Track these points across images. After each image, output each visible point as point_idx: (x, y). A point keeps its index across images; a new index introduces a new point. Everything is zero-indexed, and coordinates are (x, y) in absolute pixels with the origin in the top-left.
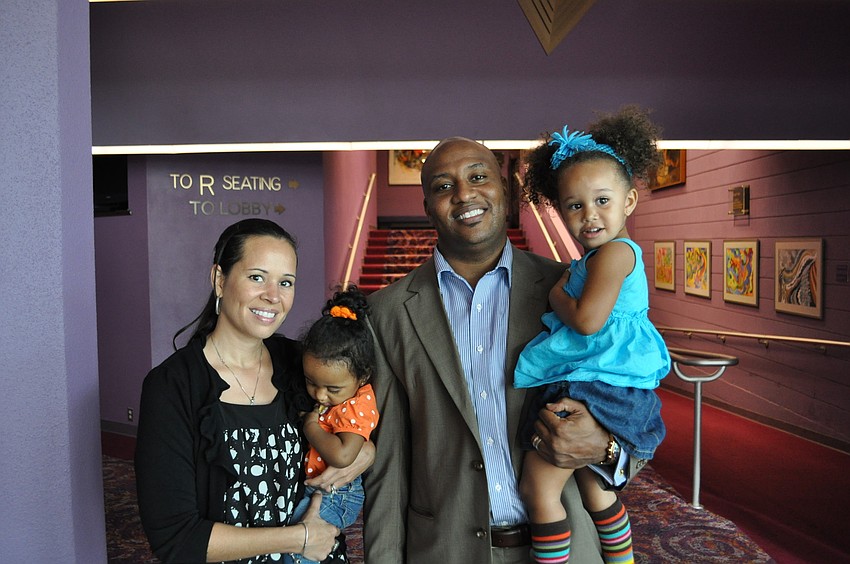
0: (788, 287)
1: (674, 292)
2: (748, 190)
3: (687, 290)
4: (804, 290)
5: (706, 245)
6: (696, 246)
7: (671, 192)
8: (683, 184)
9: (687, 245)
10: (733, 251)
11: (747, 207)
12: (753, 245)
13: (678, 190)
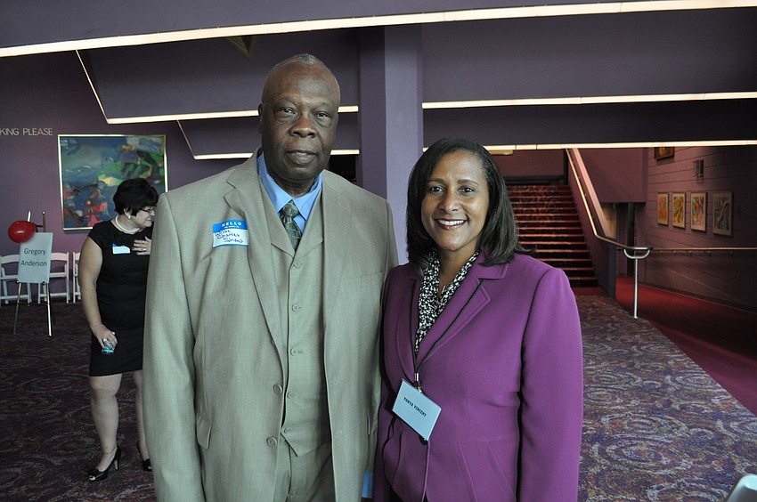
0: (718, 220)
1: (667, 226)
2: (702, 162)
3: (674, 224)
4: (724, 220)
5: (683, 195)
6: (678, 196)
7: (666, 161)
8: (673, 156)
9: (674, 195)
10: (695, 198)
11: (702, 172)
12: (704, 195)
13: (670, 160)
